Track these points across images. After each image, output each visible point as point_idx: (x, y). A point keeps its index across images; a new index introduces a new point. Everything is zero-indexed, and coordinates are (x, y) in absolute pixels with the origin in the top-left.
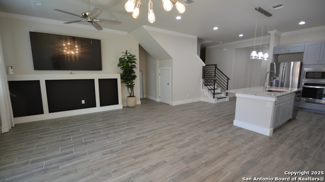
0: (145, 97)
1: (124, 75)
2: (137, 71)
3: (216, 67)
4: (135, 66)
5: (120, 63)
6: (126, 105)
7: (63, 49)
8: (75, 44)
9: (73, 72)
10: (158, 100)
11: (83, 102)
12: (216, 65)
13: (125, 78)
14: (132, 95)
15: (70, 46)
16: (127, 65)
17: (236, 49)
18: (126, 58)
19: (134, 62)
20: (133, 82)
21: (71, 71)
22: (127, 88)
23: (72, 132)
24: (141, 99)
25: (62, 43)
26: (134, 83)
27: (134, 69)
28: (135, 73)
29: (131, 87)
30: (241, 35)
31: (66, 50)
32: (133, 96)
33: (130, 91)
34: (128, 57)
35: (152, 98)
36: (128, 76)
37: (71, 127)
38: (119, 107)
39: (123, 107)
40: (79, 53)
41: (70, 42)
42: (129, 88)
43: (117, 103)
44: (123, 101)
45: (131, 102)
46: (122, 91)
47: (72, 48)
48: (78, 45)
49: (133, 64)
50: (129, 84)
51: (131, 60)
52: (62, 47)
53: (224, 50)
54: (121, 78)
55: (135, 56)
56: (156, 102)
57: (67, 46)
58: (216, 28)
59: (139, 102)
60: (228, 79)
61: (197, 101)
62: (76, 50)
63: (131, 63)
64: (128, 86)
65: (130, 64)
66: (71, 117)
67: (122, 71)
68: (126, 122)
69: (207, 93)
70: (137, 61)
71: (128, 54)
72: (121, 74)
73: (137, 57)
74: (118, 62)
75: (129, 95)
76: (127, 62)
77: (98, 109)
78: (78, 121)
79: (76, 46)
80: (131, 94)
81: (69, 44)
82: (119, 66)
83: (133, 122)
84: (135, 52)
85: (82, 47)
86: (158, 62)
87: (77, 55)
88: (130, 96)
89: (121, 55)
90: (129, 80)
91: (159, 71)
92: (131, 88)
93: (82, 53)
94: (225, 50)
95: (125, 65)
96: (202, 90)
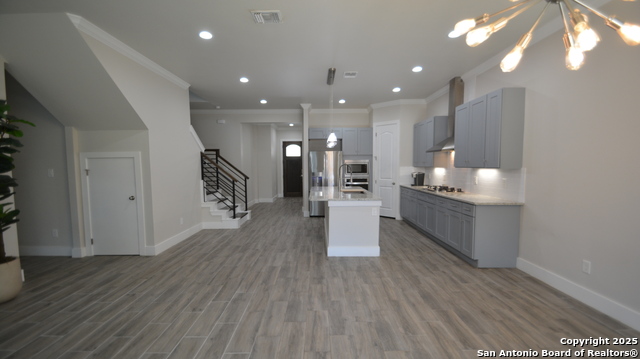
3: (218, 155)
10: (85, 252)
12: (217, 151)
17: (243, 123)
30: (264, 102)
53: (220, 121)
58: (244, 80)
60: (247, 178)
61: (198, 231)
69: (216, 210)
94: (224, 122)
96: (204, 205)
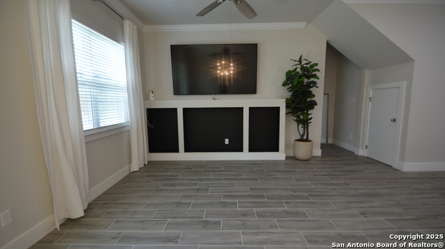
0: (330, 141)
1: (293, 102)
2: (319, 94)
4: (315, 83)
5: (287, 79)
6: (292, 155)
7: (217, 70)
8: (230, 63)
9: (217, 96)
10: (361, 152)
11: (227, 141)
13: (293, 106)
14: (305, 138)
15: (225, 64)
16: (299, 82)
18: (299, 70)
19: (315, 76)
20: (308, 114)
21: (213, 96)
22: (295, 124)
23: (198, 190)
24: (323, 146)
25: (217, 62)
26: (310, 116)
27: (313, 90)
28: (314, 96)
29: (305, 122)
31: (220, 70)
32: (307, 140)
33: (301, 130)
34: (302, 68)
35: (346, 146)
36: (300, 102)
37: (200, 180)
38: (279, 156)
39: (287, 158)
40: (234, 74)
41: (225, 61)
42: (300, 125)
43: (276, 149)
44: (287, 147)
45: (302, 150)
46: (287, 128)
47: (226, 67)
48: (234, 63)
49: (312, 79)
50: (301, 117)
51: (309, 72)
52: (216, 68)
54: (287, 107)
55: (316, 65)
56: (357, 156)
57: (221, 66)
59: (318, 152)
62: (230, 70)
63: (308, 77)
64: (299, 121)
65: (306, 80)
66: (208, 162)
67: (289, 95)
68: (286, 193)
70: (321, 75)
71: (304, 62)
72: (287, 99)
73: (322, 66)
74: (284, 78)
75: (299, 137)
76: (300, 77)
77: (246, 155)
78: (214, 171)
79: (232, 65)
80: (303, 136)
81: (223, 62)
82: (284, 85)
83: (301, 197)
84: (318, 57)
85: (238, 65)
86: (368, 74)
87: (232, 76)
88: (301, 140)
89: (290, 66)
90: (302, 110)
91: (368, 92)
92: (304, 124)
93: (238, 72)
95: (295, 83)
